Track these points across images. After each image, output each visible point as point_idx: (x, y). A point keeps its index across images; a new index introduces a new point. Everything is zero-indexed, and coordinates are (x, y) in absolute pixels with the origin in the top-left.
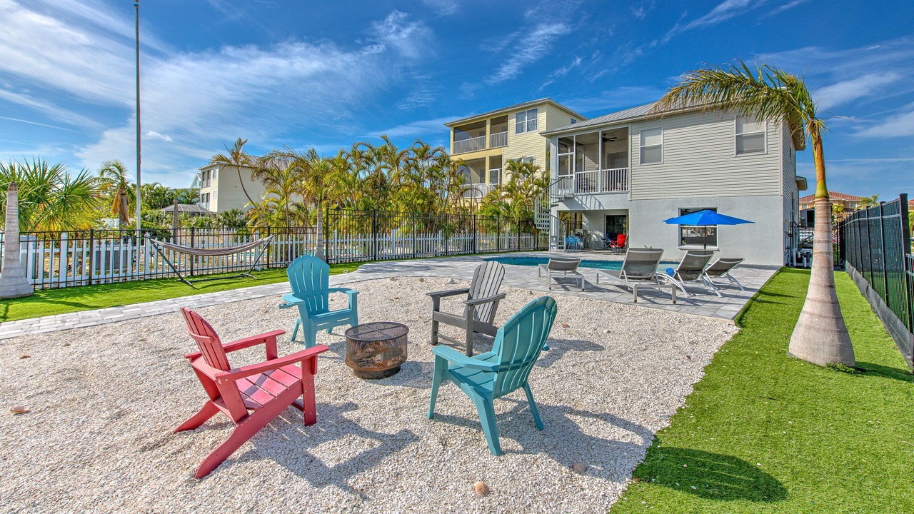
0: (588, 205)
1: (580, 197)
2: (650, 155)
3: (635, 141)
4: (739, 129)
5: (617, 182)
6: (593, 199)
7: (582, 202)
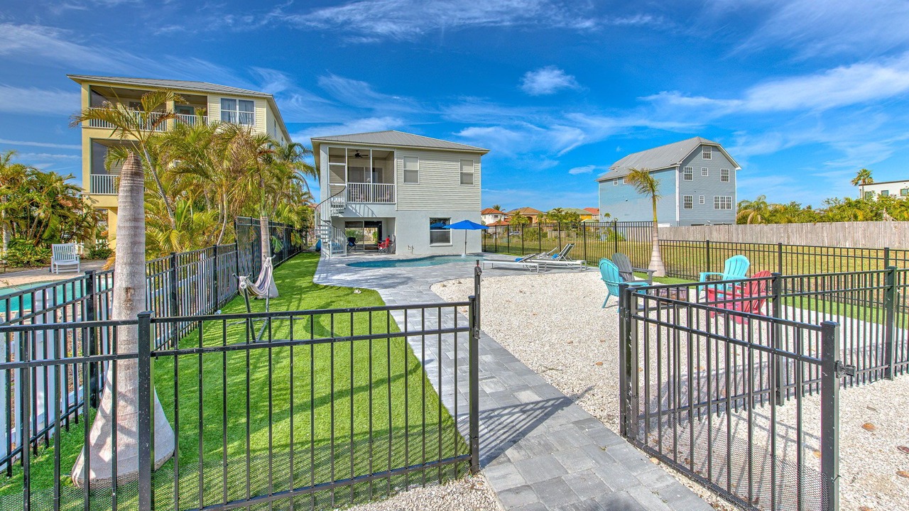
0: (362, 213)
1: (354, 206)
2: (410, 177)
3: (398, 164)
4: (461, 169)
5: (385, 196)
6: (366, 209)
7: (356, 211)
